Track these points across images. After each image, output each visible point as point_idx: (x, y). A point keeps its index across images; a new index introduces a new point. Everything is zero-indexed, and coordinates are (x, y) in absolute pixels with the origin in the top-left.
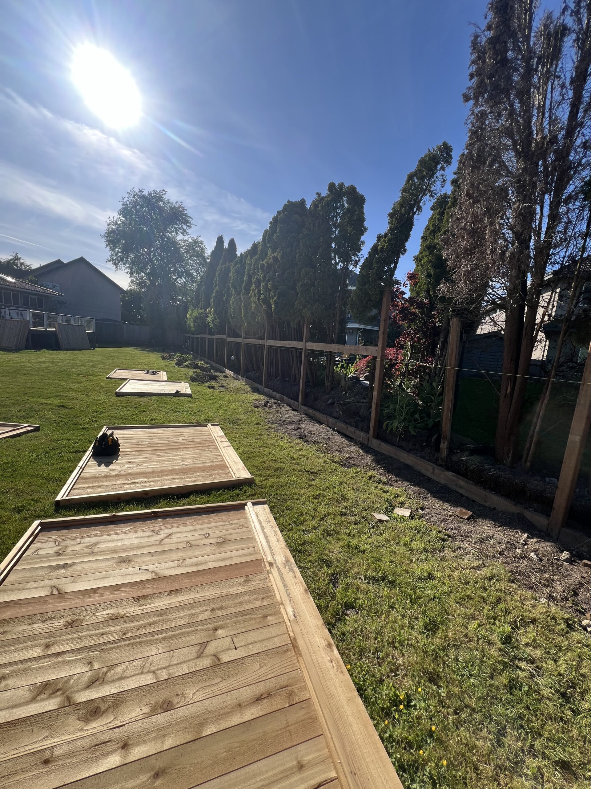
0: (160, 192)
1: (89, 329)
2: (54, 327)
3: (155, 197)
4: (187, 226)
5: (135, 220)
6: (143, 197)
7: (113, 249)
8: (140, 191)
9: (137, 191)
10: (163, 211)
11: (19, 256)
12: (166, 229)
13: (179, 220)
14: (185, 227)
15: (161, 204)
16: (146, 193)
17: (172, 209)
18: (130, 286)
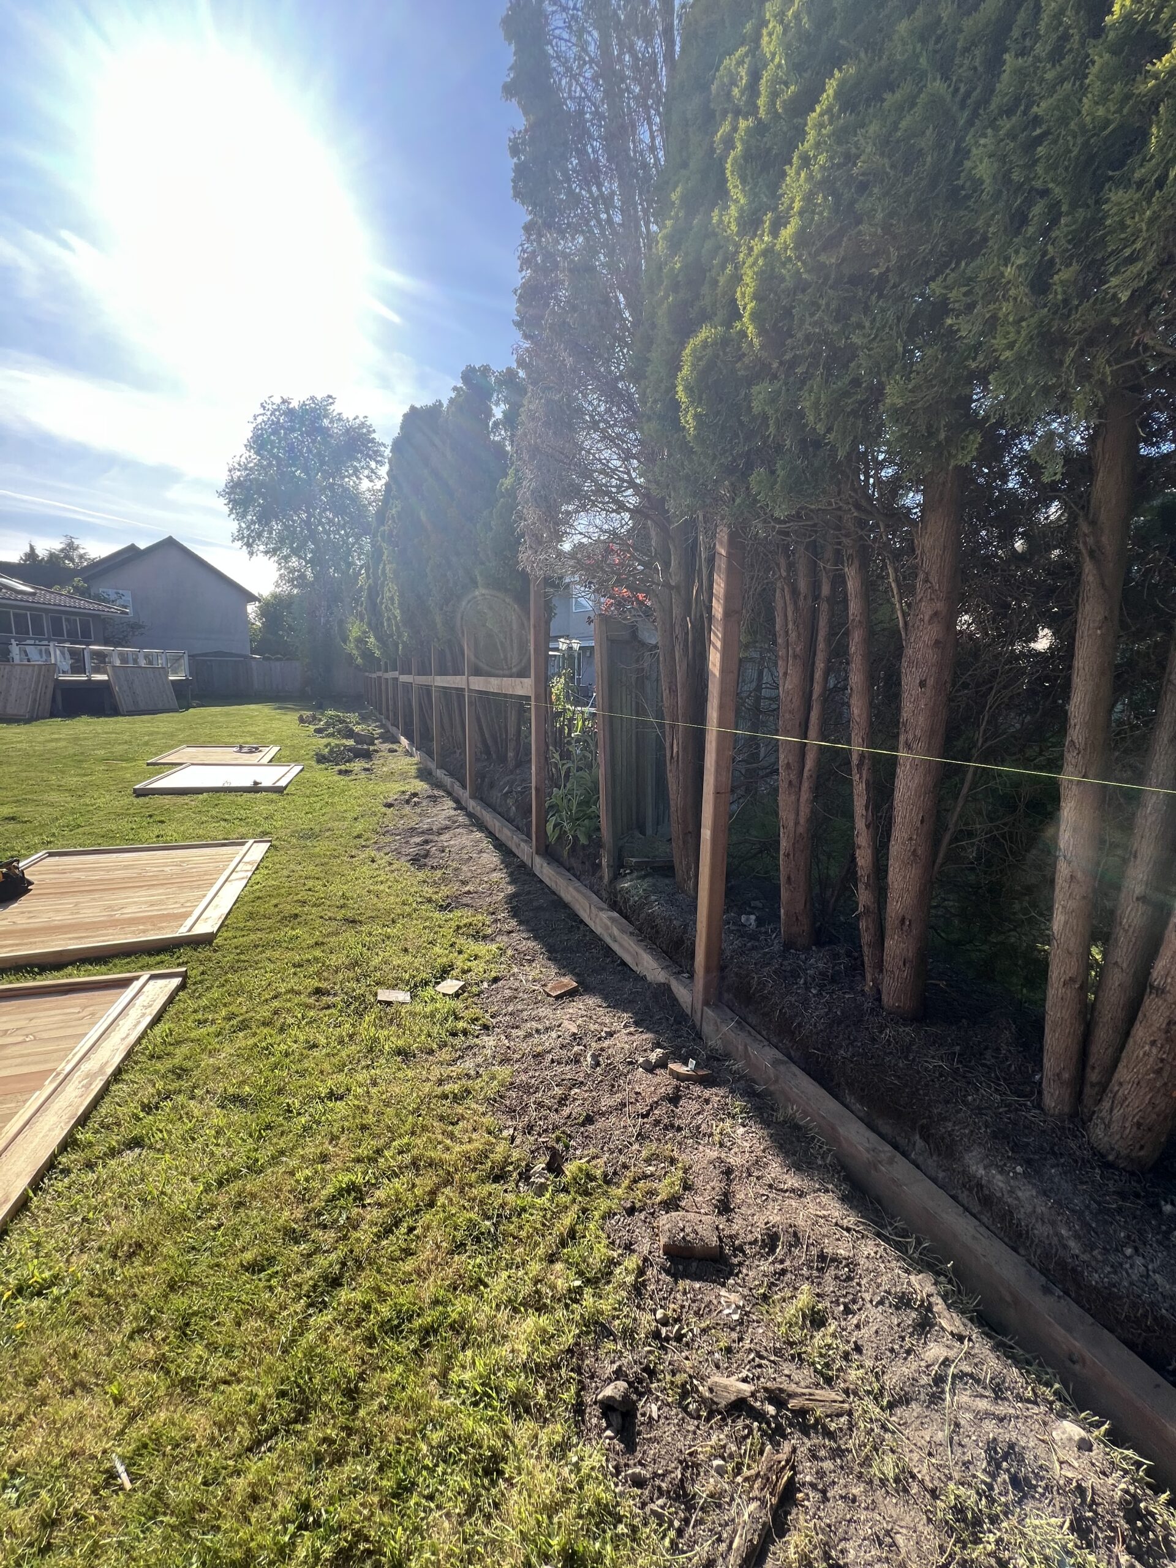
0: (323, 400)
1: (175, 672)
2: (105, 672)
3: (313, 410)
4: (377, 462)
5: (276, 457)
6: (290, 412)
7: (242, 516)
8: (284, 401)
9: (278, 401)
10: (331, 436)
11: (76, 542)
12: (338, 470)
13: (362, 452)
14: (373, 464)
15: (326, 422)
16: (294, 404)
17: (348, 431)
18: (278, 586)
